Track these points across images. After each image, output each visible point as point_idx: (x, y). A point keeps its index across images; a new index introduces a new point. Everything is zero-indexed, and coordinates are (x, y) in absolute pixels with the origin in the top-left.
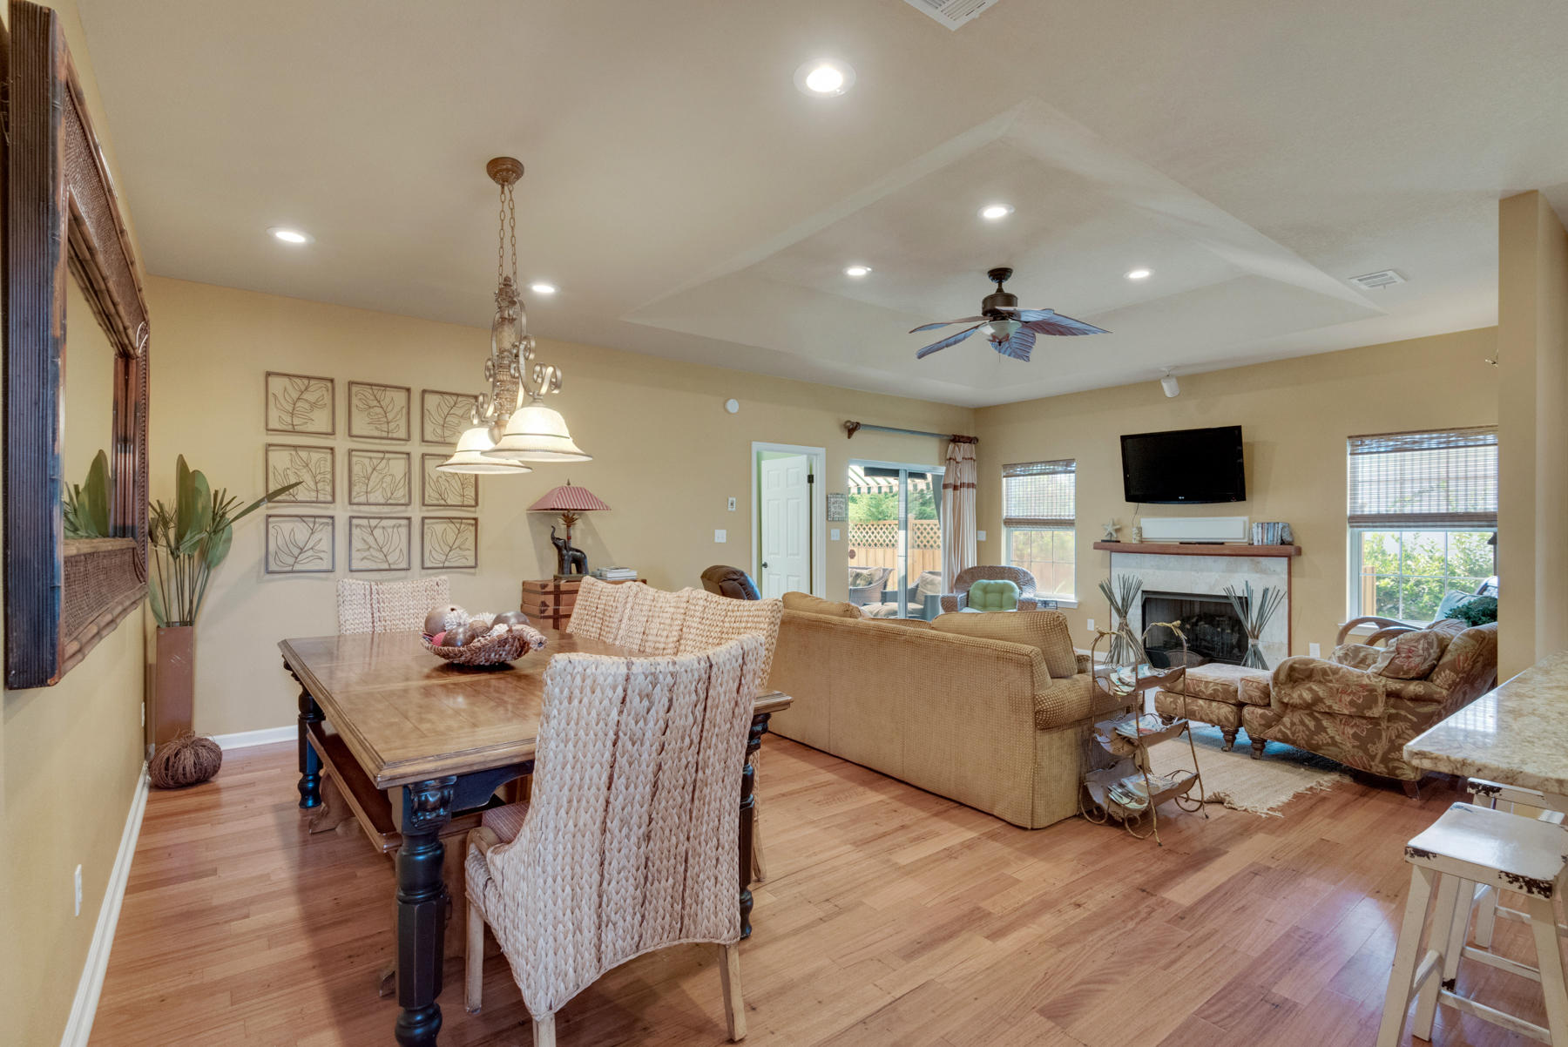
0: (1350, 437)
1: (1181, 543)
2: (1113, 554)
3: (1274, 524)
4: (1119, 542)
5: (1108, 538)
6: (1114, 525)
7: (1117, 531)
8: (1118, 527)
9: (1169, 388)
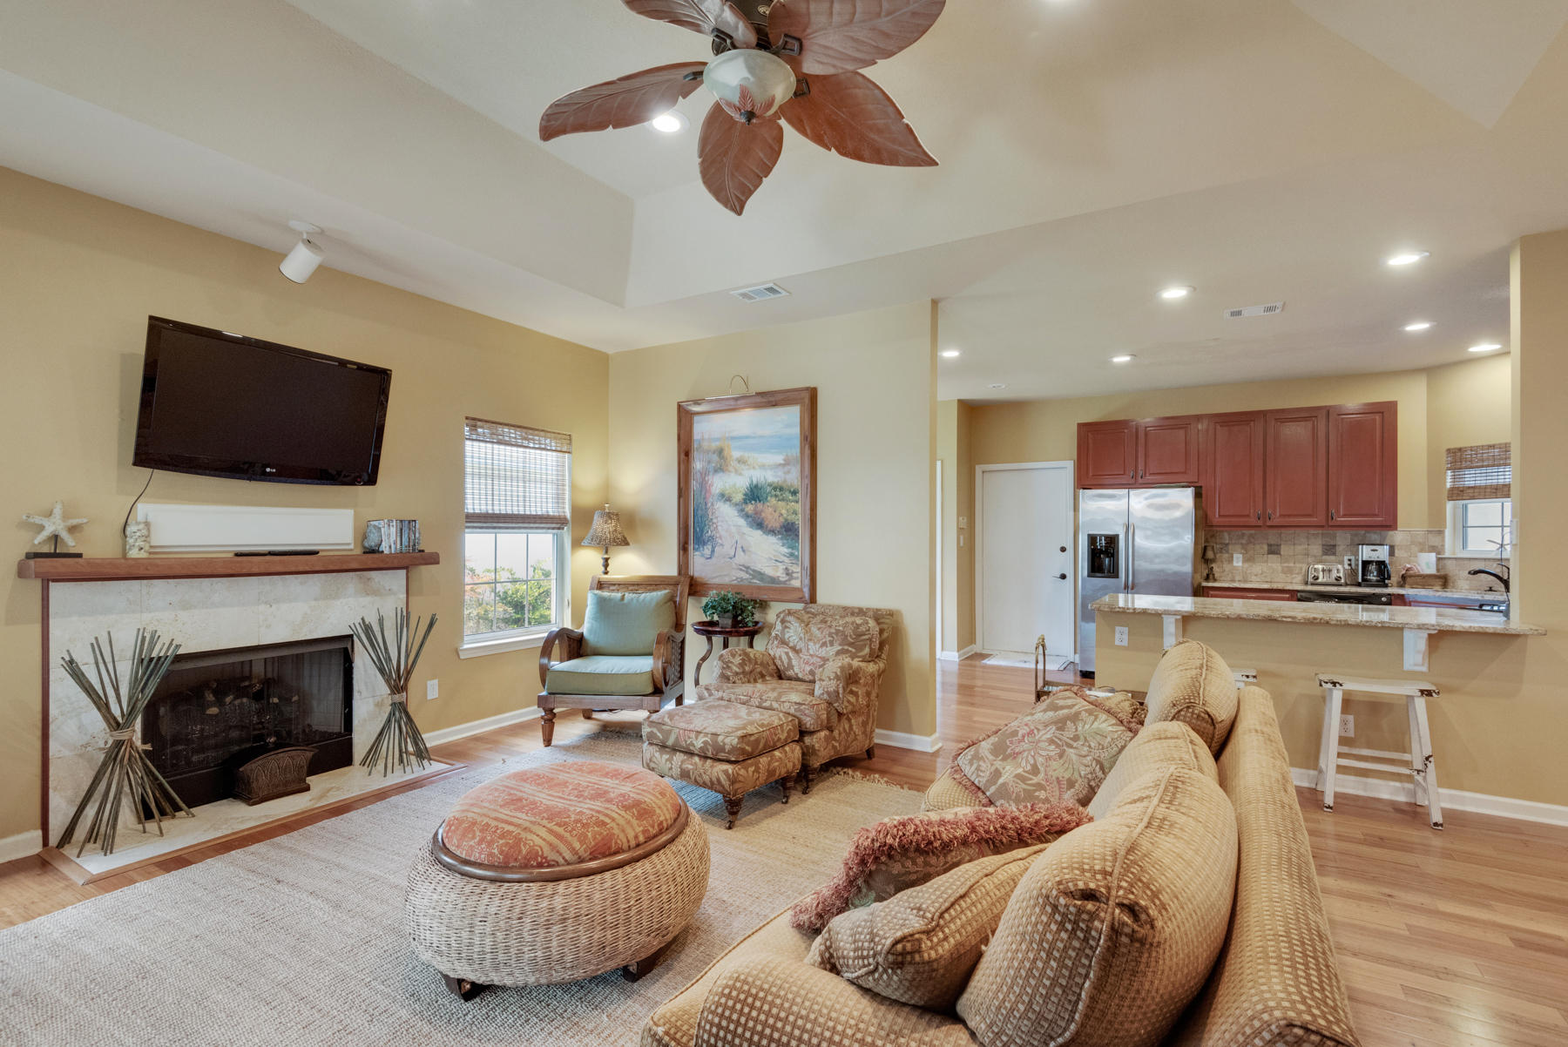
0: (467, 418)
1: (238, 555)
2: (55, 588)
3: (409, 522)
4: (79, 556)
5: (46, 549)
6: (65, 517)
7: (72, 529)
8: (75, 522)
9: (298, 264)
